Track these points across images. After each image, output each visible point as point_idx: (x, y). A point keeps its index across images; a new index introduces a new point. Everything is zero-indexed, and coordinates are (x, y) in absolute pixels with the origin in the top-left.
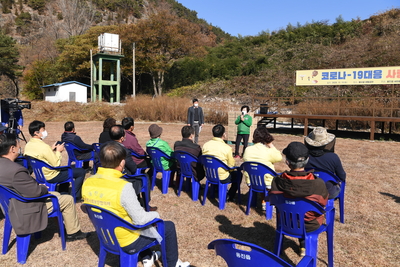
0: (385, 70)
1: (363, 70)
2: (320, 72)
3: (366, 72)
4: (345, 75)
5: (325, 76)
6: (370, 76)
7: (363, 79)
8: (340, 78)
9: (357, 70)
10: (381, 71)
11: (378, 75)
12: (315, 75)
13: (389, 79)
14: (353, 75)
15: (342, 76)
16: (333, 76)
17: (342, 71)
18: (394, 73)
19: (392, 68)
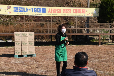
0: (47, 8)
1: (37, 7)
2: (12, 7)
3: (38, 9)
4: (27, 10)
5: (16, 10)
6: (40, 11)
7: (37, 13)
8: (24, 11)
9: (34, 7)
10: (45, 9)
11: (44, 11)
12: (9, 8)
13: (50, 13)
14: (31, 10)
15: (25, 10)
16: (21, 10)
17: (25, 7)
18: (51, 11)
19: (50, 8)
